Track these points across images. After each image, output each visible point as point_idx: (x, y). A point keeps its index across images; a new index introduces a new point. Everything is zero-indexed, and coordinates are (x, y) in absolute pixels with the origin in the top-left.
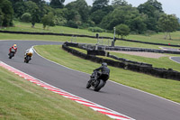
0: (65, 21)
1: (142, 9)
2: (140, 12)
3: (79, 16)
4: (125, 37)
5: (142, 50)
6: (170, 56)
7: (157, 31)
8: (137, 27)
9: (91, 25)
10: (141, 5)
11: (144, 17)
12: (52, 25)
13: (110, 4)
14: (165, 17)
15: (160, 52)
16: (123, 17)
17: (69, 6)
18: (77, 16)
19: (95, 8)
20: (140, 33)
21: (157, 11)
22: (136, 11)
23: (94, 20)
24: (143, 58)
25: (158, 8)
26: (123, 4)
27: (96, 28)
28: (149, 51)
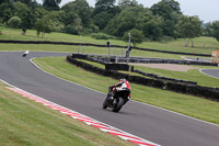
0: (62, 26)
1: (156, 10)
2: (154, 14)
3: (79, 20)
4: (139, 46)
5: (163, 62)
6: (200, 69)
7: (176, 37)
8: (151, 33)
9: (94, 31)
10: (155, 5)
11: (158, 20)
12: (48, 31)
13: (116, 4)
14: (185, 19)
15: (185, 63)
16: (133, 21)
17: (66, 7)
18: (76, 20)
19: (98, 10)
20: (154, 40)
21: (174, 13)
22: (148, 12)
23: (97, 25)
24: (169, 72)
25: (175, 9)
26: (132, 5)
27: (101, 34)
28: (172, 62)
